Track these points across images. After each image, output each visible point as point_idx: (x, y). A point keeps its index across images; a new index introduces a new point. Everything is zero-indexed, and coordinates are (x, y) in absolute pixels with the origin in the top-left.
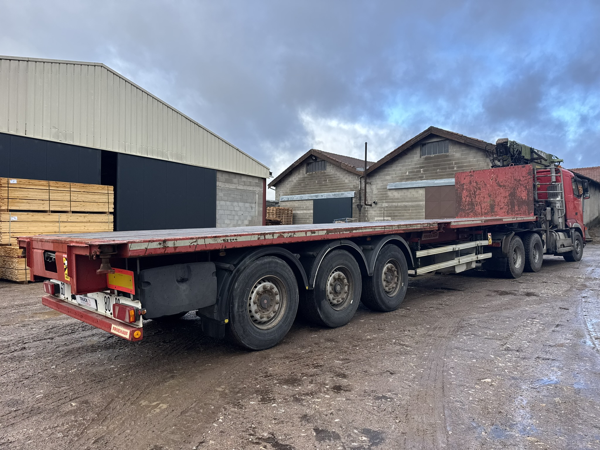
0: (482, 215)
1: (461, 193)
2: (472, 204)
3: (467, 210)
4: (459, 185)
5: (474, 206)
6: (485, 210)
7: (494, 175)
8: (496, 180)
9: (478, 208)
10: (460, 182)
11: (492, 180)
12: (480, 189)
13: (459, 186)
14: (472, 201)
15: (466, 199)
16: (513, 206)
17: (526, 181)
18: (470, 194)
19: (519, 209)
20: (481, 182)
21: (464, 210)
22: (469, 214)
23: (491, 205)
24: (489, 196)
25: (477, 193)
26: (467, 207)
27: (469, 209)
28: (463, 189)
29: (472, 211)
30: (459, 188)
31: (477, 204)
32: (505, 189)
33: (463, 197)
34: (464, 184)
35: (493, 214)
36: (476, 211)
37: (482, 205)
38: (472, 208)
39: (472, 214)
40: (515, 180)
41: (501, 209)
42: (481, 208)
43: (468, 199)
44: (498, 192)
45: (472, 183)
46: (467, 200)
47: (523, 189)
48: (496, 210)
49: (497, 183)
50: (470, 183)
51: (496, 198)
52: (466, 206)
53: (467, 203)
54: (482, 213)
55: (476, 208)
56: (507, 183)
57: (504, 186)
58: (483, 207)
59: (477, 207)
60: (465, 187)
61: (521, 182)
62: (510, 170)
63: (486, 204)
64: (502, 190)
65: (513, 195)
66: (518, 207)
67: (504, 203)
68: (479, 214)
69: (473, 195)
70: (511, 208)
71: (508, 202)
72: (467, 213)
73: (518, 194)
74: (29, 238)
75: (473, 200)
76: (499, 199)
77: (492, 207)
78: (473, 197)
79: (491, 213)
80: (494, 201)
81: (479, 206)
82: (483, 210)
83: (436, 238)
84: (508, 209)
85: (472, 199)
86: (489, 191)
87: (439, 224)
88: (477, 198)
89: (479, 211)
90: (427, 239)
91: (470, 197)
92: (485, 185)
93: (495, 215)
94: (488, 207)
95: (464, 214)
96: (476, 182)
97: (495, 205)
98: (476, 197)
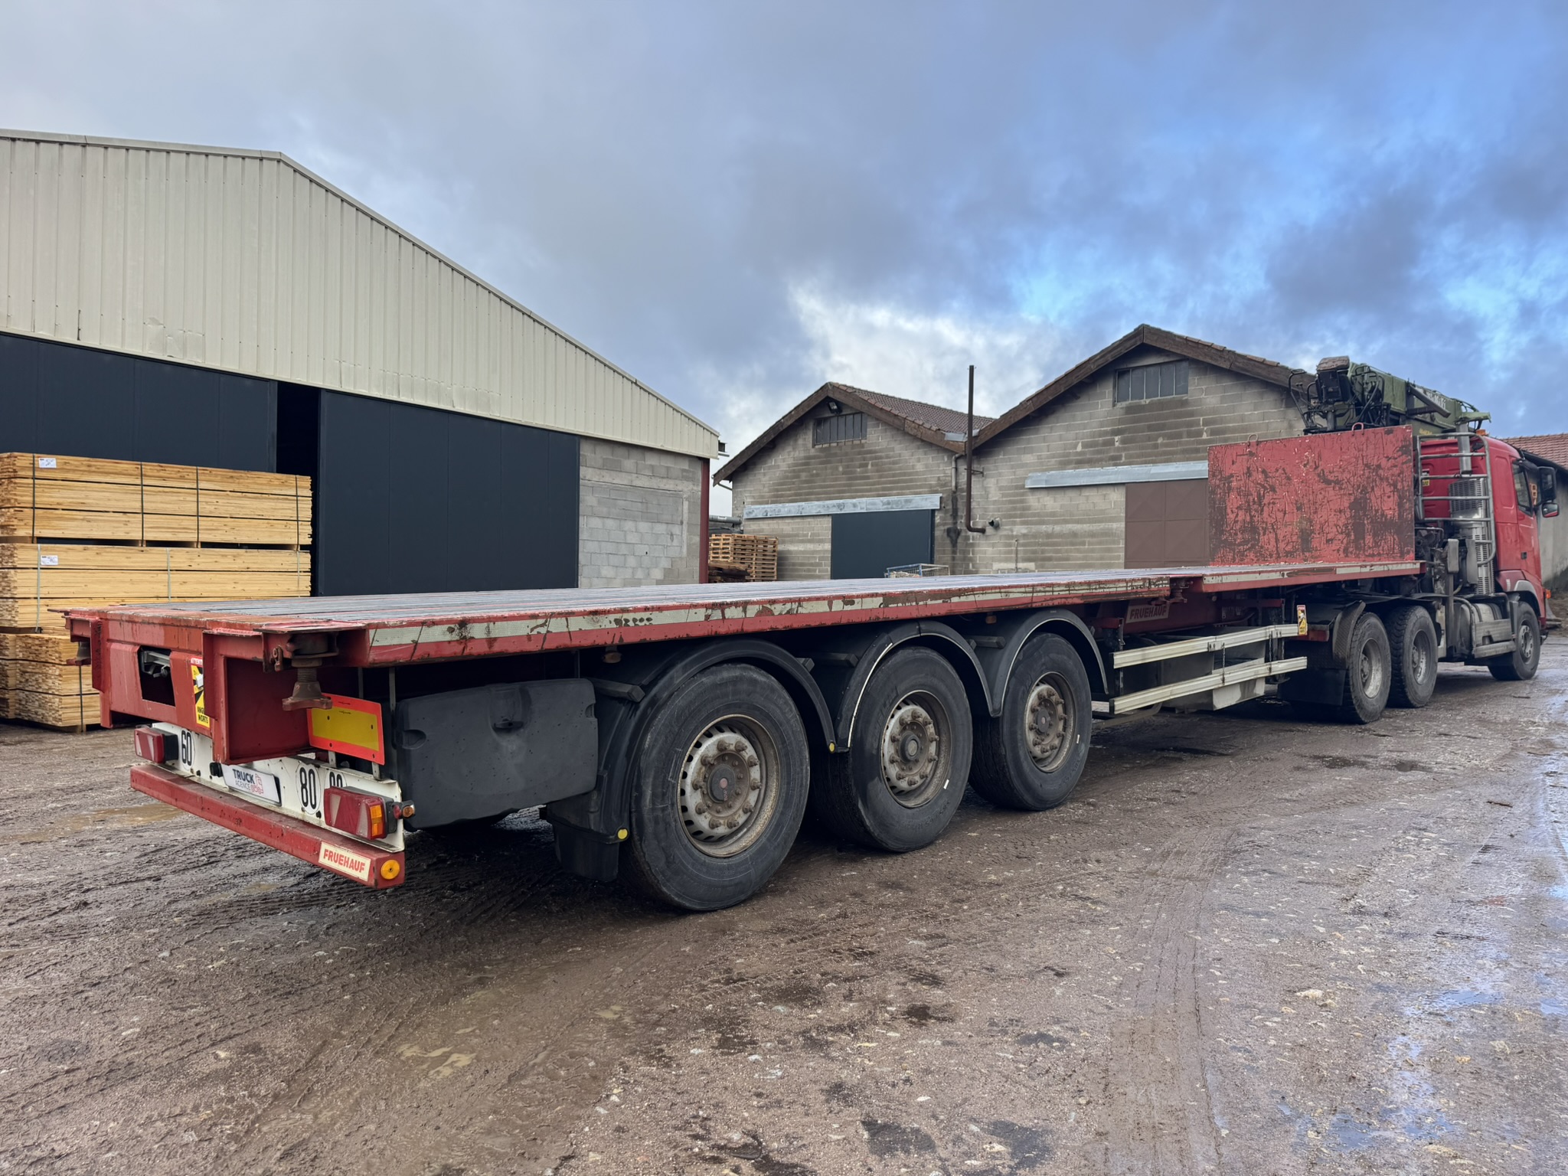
0: (1279, 557)
1: (1224, 501)
2: (1252, 529)
3: (1239, 545)
4: (1220, 480)
5: (1259, 534)
6: (1288, 544)
7: (1313, 452)
8: (1316, 468)
9: (1267, 540)
10: (1221, 472)
11: (1305, 466)
12: (1273, 489)
13: (1218, 482)
14: (1252, 521)
15: (1237, 514)
16: (1360, 534)
17: (1396, 471)
18: (1248, 502)
19: (1376, 543)
20: (1277, 470)
21: (1231, 544)
22: (1243, 555)
23: (1302, 531)
24: (1298, 509)
25: (1266, 501)
26: (1240, 536)
27: (1245, 542)
28: (1230, 489)
29: (1253, 546)
30: (1218, 486)
31: (1265, 530)
32: (1341, 489)
33: (1229, 511)
34: (1232, 476)
35: (1307, 554)
36: (1262, 547)
37: (1279, 532)
38: (1254, 539)
39: (1252, 555)
40: (1367, 466)
41: (1328, 541)
42: (1277, 540)
43: (1241, 515)
44: (1320, 497)
45: (1254, 474)
46: (1240, 518)
47: (1388, 490)
48: (1315, 544)
49: (1319, 475)
50: (1249, 473)
51: (1315, 513)
52: (1236, 534)
53: (1238, 527)
54: (1278, 553)
55: (1263, 539)
56: (1346, 475)
57: (1338, 482)
58: (1281, 538)
59: (1266, 537)
60: (1234, 484)
61: (1381, 472)
62: (1353, 439)
63: (1289, 528)
64: (1332, 492)
65: (1359, 505)
66: (1374, 536)
67: (1336, 525)
68: (1271, 557)
69: (1256, 506)
70: (1356, 541)
71: (1346, 525)
72: (1239, 552)
73: (1374, 502)
74: (100, 613)
75: (1256, 519)
76: (1325, 517)
77: (1305, 537)
78: (1256, 511)
79: (1303, 551)
80: (1310, 521)
81: (1272, 535)
82: (1282, 545)
83: (1161, 617)
84: (1347, 544)
85: (1252, 517)
86: (1297, 494)
87: (1174, 581)
88: (1265, 515)
89: (1271, 547)
90: (1140, 620)
91: (1248, 510)
92: (1289, 478)
93: (1312, 557)
94: (1295, 538)
95: (1230, 556)
96: (1264, 472)
97: (1313, 532)
98: (1262, 510)
